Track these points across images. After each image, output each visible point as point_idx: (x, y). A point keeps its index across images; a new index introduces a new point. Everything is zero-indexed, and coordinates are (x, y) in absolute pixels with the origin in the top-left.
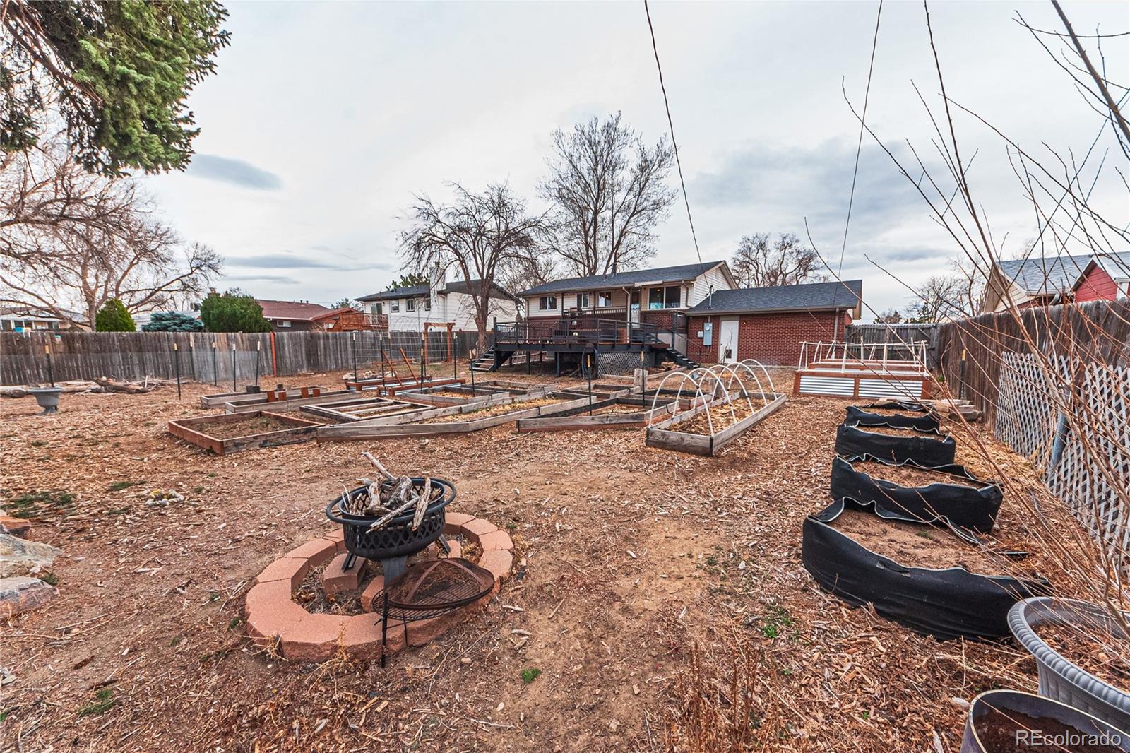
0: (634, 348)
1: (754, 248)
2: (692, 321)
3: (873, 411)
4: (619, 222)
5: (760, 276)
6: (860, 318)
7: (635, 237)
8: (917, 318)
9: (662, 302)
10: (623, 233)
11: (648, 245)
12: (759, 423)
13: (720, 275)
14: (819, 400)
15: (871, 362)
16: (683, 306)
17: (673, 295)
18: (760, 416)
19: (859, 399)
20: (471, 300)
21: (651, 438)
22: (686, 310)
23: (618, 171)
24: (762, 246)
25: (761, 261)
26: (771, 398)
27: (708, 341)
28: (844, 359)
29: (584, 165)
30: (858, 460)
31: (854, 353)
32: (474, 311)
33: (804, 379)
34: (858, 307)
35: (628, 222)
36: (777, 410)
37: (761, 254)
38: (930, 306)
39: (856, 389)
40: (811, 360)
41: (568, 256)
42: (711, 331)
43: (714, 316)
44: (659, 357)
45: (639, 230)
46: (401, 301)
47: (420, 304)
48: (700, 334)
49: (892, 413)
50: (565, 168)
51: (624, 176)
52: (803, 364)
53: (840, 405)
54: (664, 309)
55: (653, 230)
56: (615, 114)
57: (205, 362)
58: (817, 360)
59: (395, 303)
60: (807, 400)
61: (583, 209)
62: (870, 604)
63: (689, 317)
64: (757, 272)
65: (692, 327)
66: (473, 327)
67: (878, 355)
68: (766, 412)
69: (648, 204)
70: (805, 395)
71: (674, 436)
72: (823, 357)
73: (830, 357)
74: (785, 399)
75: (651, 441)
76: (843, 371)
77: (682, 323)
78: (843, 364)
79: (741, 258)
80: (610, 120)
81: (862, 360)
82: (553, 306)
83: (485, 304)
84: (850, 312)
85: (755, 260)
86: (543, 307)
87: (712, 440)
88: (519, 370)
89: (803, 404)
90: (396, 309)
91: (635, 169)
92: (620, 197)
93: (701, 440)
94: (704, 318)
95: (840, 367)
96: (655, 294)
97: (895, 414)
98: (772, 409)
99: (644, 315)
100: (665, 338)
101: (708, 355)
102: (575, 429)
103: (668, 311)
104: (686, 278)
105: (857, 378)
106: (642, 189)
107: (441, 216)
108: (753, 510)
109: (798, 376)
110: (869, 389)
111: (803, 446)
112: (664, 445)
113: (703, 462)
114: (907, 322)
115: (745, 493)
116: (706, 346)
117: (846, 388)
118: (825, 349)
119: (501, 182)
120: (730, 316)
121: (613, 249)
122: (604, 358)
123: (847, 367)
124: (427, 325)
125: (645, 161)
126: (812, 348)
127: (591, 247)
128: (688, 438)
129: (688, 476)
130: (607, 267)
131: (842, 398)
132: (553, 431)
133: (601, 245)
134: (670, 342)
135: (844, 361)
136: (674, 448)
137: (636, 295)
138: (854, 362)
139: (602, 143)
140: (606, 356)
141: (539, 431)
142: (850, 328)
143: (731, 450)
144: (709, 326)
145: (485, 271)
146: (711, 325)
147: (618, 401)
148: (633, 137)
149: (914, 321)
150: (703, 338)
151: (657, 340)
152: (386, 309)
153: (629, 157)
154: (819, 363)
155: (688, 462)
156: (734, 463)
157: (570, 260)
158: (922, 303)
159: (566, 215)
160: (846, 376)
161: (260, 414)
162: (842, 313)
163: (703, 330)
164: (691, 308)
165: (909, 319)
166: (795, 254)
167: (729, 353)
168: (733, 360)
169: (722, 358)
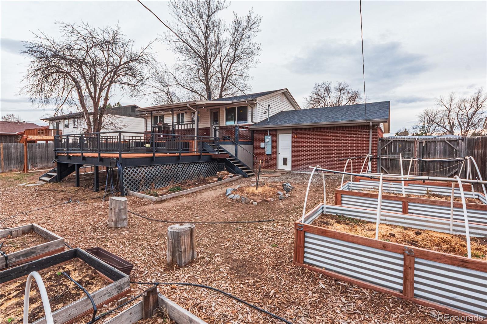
1: (322, 90)
2: (256, 134)
6: (389, 132)
8: (419, 133)
13: (285, 99)
16: (249, 122)
22: (250, 125)
24: (327, 90)
25: (327, 98)
34: (387, 122)
37: (326, 94)
38: (426, 125)
42: (270, 143)
43: (273, 130)
46: (70, 120)
47: (82, 122)
48: (262, 145)
54: (236, 124)
59: (66, 122)
63: (253, 131)
64: (324, 104)
65: (256, 139)
77: (248, 135)
84: (381, 125)
85: (323, 98)
90: (67, 126)
94: (265, 132)
96: (230, 113)
99: (221, 130)
100: (230, 149)
101: (269, 162)
114: (413, 135)
116: (267, 155)
120: (284, 130)
134: (233, 152)
142: (382, 140)
144: (268, 138)
146: (270, 137)
149: (417, 135)
150: (264, 148)
151: (222, 150)
152: (61, 126)
158: (421, 124)
162: (375, 127)
163: (264, 141)
164: (255, 124)
165: (414, 133)
166: (346, 93)
167: (285, 161)
168: (288, 168)
169: (281, 166)
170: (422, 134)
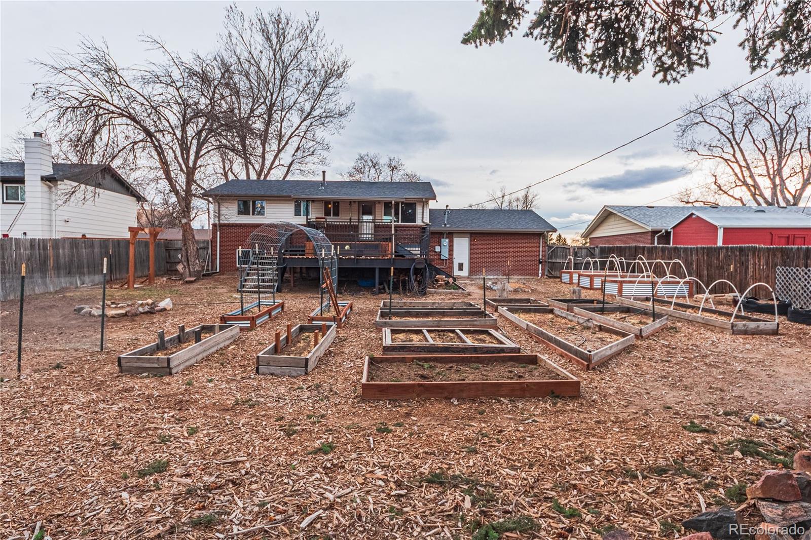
16: (419, 222)
17: (408, 210)
21: (735, 329)
22: (423, 226)
27: (445, 254)
42: (447, 246)
48: (437, 249)
54: (400, 223)
65: (430, 242)
71: (752, 325)
86: (244, 211)
87: (778, 324)
93: (772, 325)
94: (441, 235)
96: (390, 207)
99: (379, 228)
101: (445, 268)
103: (403, 226)
104: (428, 197)
112: (746, 332)
116: (443, 260)
120: (462, 234)
136: (753, 333)
137: (367, 208)
142: (549, 247)
144: (445, 242)
150: (440, 252)
163: (439, 244)
167: (461, 267)
168: (464, 273)
169: (456, 272)
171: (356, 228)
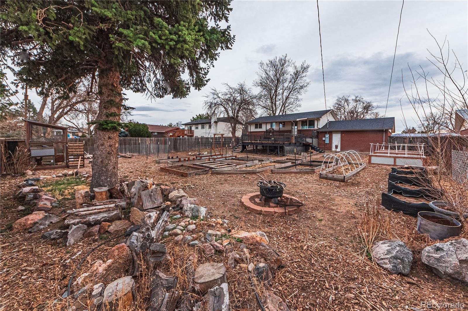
0: (298, 144)
1: (343, 102)
2: (320, 134)
3: (402, 169)
4: (286, 94)
5: (346, 113)
6: (394, 132)
7: (292, 100)
9: (307, 125)
10: (287, 98)
11: (298, 102)
12: (358, 173)
13: (331, 115)
14: (380, 166)
15: (401, 151)
16: (316, 128)
17: (311, 123)
18: (358, 171)
19: (396, 166)
20: (230, 125)
21: (321, 176)
23: (285, 75)
24: (347, 101)
25: (347, 107)
26: (361, 165)
27: (327, 141)
28: (389, 150)
29: (272, 73)
30: (397, 183)
31: (393, 148)
32: (231, 129)
33: (373, 158)
34: (393, 128)
35: (289, 94)
36: (364, 169)
37: (346, 104)
39: (395, 162)
40: (375, 150)
41: (264, 107)
42: (328, 138)
43: (330, 132)
44: (307, 147)
45: (294, 97)
46: (198, 125)
47: (207, 126)
48: (324, 139)
49: (409, 170)
50: (264, 76)
51: (288, 77)
52: (372, 152)
53: (388, 167)
54: (308, 128)
55: (300, 97)
56: (285, 55)
57: (143, 148)
58: (377, 150)
59: (196, 126)
60: (375, 165)
61: (271, 90)
62: (401, 212)
63: (319, 132)
64: (345, 111)
65: (320, 136)
66: (230, 135)
67: (404, 149)
68: (360, 169)
69: (298, 87)
70: (373, 164)
71: (330, 175)
72: (380, 149)
73: (382, 149)
74: (366, 165)
75: (321, 177)
76: (389, 155)
77: (316, 134)
78: (389, 152)
79: (337, 106)
80: (282, 57)
81: (397, 150)
82: (261, 127)
83: (235, 127)
84: (390, 131)
85: (343, 107)
86: (256, 127)
87: (344, 177)
88: (250, 152)
89: (373, 167)
90: (197, 128)
91: (292, 74)
92: (286, 85)
93: (341, 177)
94: (325, 133)
95: (387, 153)
96: (304, 123)
97: (410, 170)
98: (362, 168)
99: (299, 131)
100: (309, 140)
101: (328, 147)
102: (291, 173)
103: (310, 130)
104: (318, 117)
105: (395, 158)
106: (295, 82)
107: (220, 95)
108: (363, 196)
109: (370, 156)
110: (399, 162)
111: (376, 180)
112: (326, 178)
113: (342, 184)
115: (360, 192)
116: (327, 143)
117: (391, 161)
118: (380, 146)
119: (242, 82)
120: (337, 132)
121: (283, 104)
122: (287, 148)
123: (390, 153)
124: (215, 135)
125: (297, 71)
126: (375, 146)
127: (273, 103)
128: (335, 176)
129: (338, 187)
130: (280, 111)
131: (389, 165)
132: (284, 173)
133: (278, 103)
134: (311, 142)
135: (389, 151)
136: (330, 179)
137: (296, 123)
138: (393, 151)
139: (279, 65)
140: (287, 147)
141: (279, 173)
142: (390, 137)
143: (351, 180)
144: (327, 136)
145: (236, 114)
147: (300, 164)
148: (292, 63)
149: (422, 132)
151: (306, 141)
152: (193, 128)
153: (290, 70)
154: (378, 151)
155: (337, 184)
156: (353, 184)
157: (265, 109)
158: (426, 123)
159: (265, 92)
160: (390, 157)
161: (182, 166)
162: (386, 131)
163: (325, 137)
164: (319, 129)
165: (420, 131)
166: (362, 104)
167: (336, 147)
168: (339, 149)
169: (334, 149)
170: (426, 132)
171: (290, 131)
